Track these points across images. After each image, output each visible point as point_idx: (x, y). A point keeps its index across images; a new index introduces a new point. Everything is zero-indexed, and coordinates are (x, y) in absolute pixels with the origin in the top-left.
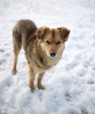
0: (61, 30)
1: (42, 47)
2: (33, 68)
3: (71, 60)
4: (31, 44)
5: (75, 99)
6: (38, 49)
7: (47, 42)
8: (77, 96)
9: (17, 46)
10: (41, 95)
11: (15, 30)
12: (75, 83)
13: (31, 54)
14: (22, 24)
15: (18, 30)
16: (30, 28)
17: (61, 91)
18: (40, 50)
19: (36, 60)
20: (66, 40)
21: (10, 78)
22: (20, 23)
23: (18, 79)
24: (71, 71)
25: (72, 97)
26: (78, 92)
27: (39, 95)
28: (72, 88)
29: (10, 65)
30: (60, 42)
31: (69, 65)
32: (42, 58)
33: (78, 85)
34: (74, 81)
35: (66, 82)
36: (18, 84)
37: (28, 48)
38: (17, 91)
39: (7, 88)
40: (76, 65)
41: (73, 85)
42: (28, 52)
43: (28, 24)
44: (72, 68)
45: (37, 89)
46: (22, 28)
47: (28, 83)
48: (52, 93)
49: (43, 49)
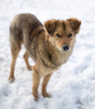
0: (71, 22)
1: (51, 42)
2: (39, 69)
3: (80, 62)
4: (36, 41)
5: (88, 106)
6: (46, 45)
7: (57, 35)
8: (90, 102)
9: (16, 46)
10: (47, 104)
11: (13, 26)
12: (87, 88)
13: (35, 53)
14: (22, 18)
15: (17, 26)
16: (32, 22)
17: (71, 98)
18: (48, 45)
19: (43, 58)
20: (77, 32)
21: (7, 86)
22: (20, 17)
23: (18, 88)
24: (80, 74)
25: (85, 104)
26: (90, 98)
27: (45, 105)
28: (84, 94)
29: (6, 71)
30: (72, 35)
31: (78, 68)
32: (51, 54)
33: (91, 90)
34: (85, 85)
35: (75, 87)
36: (17, 93)
37: (32, 44)
38: (17, 101)
39: (5, 98)
40: (86, 68)
41: (85, 90)
42: (32, 50)
43: (30, 18)
44: (82, 72)
45: (41, 97)
46: (23, 22)
47: (31, 90)
48: (61, 100)
49: (53, 44)
